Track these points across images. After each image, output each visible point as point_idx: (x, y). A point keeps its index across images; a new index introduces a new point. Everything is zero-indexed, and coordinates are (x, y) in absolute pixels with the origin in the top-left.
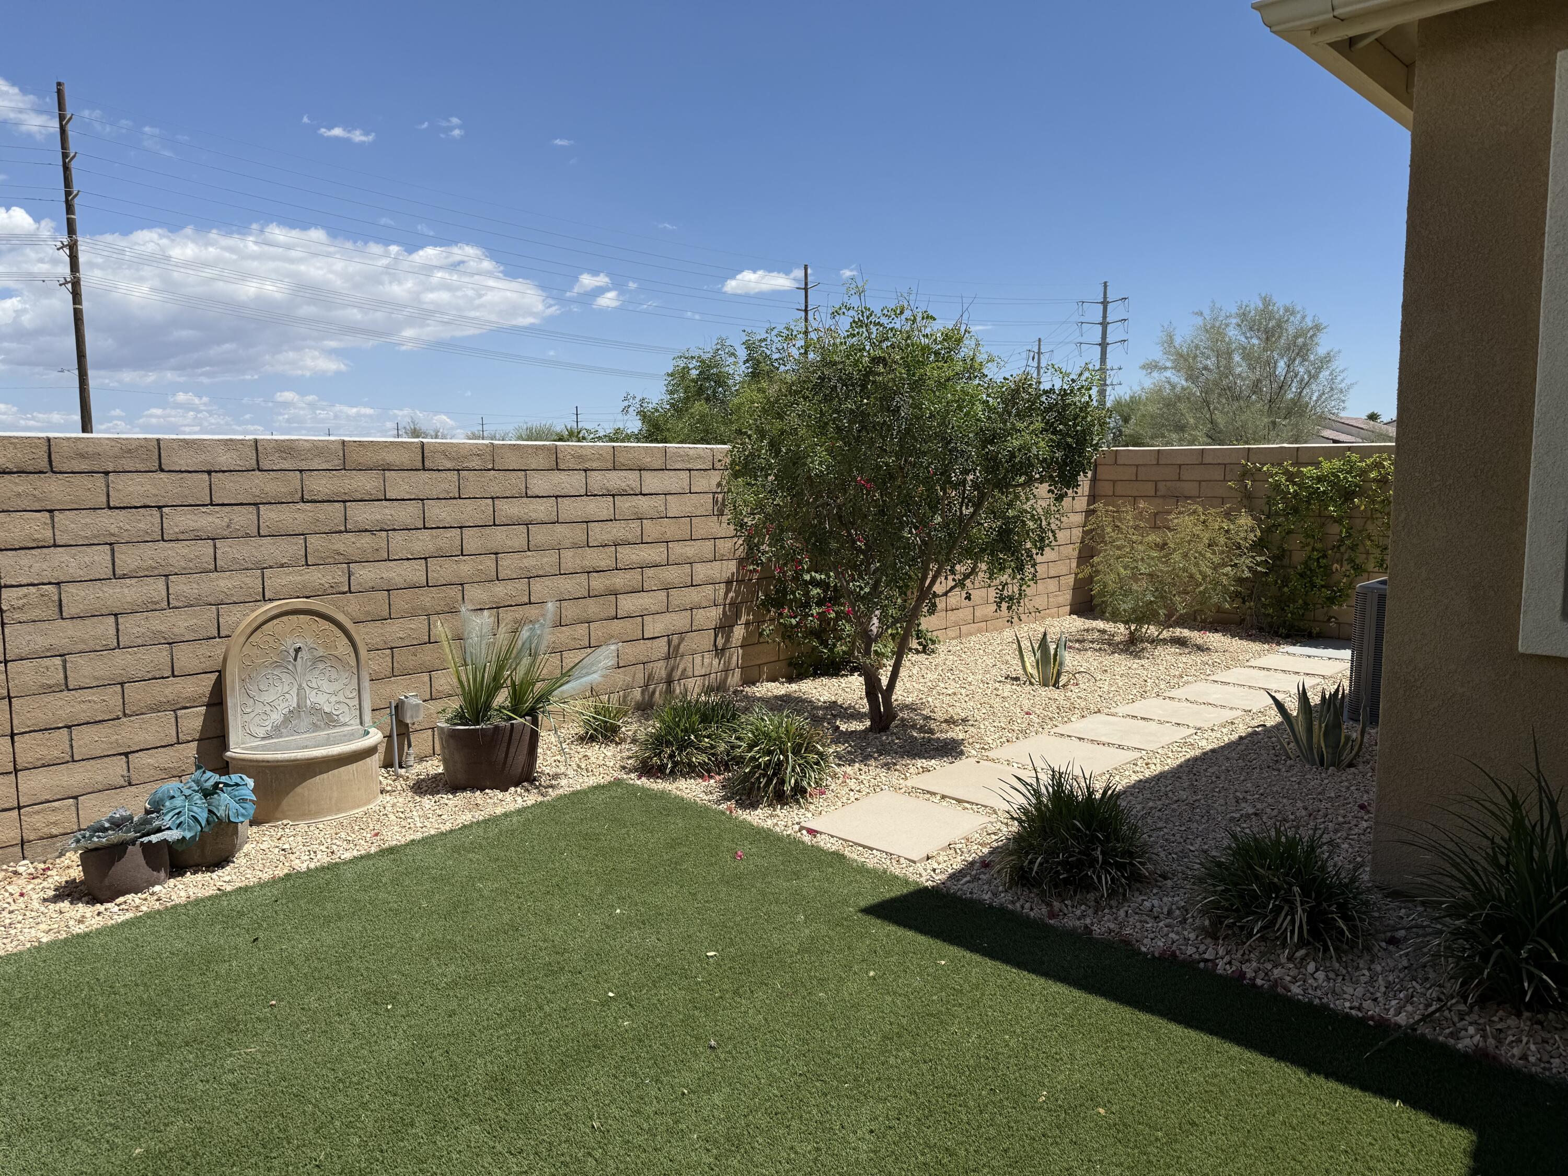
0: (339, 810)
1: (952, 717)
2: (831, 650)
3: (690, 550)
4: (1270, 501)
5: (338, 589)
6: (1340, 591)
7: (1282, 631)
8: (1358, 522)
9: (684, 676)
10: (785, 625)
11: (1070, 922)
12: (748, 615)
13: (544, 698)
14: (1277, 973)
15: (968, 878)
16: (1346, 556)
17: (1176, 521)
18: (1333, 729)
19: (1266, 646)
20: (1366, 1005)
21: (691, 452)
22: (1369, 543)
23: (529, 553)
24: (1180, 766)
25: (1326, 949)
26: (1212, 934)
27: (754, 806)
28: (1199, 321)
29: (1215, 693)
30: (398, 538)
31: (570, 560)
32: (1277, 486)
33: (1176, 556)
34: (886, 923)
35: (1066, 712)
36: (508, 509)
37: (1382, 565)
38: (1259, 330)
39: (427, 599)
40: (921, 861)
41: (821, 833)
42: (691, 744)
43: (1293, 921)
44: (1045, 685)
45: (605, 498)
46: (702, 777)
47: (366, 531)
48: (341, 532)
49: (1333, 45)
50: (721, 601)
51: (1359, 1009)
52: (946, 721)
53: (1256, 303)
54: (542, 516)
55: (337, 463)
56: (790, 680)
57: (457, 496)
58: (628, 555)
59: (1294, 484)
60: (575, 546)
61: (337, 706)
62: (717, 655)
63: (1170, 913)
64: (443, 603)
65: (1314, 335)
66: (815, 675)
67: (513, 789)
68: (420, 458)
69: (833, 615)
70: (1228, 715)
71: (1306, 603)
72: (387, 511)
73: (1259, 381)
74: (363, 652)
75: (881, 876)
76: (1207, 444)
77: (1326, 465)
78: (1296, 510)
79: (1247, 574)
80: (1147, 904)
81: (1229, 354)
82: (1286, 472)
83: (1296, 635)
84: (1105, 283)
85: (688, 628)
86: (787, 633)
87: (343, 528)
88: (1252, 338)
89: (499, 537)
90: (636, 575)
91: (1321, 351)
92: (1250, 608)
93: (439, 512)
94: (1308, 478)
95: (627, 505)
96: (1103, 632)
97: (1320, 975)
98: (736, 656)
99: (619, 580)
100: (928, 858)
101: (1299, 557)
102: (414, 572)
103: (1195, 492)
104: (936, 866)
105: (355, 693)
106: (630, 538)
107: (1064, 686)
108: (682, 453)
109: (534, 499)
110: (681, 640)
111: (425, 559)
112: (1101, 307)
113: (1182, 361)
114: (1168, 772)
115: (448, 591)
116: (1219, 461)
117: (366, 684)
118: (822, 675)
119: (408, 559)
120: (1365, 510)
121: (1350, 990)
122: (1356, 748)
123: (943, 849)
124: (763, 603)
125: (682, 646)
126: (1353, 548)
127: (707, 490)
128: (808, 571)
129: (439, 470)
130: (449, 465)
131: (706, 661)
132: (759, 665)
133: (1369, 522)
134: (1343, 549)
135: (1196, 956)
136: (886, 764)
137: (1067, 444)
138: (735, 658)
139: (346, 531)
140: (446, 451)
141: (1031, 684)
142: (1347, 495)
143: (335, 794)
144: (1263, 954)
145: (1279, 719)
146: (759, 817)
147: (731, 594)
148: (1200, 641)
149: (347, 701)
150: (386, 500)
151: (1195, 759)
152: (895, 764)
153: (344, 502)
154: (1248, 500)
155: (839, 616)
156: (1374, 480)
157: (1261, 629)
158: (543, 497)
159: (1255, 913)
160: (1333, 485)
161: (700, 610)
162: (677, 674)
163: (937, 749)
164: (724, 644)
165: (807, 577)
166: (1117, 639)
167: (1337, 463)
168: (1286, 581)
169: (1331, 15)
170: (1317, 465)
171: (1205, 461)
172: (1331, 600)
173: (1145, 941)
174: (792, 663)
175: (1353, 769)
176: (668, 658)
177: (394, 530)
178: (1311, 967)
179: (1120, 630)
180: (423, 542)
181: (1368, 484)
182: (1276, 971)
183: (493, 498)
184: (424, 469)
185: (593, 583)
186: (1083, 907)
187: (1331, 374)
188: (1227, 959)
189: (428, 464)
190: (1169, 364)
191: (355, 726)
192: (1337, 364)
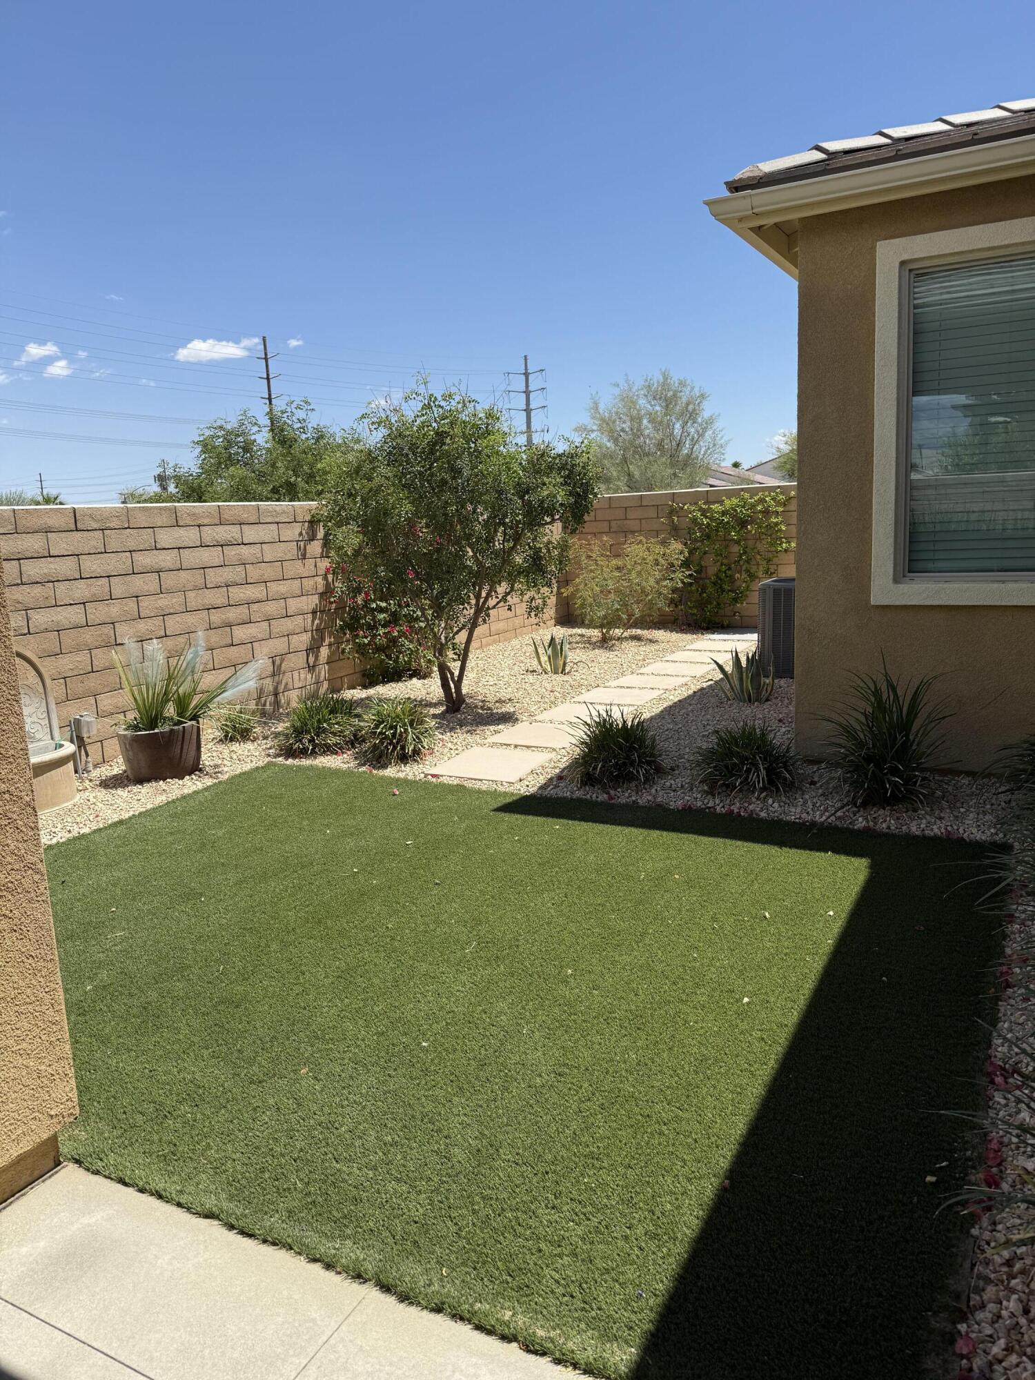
0: (54, 805)
1: (500, 699)
2: (396, 661)
3: (283, 588)
4: (690, 532)
5: (20, 632)
6: (741, 593)
7: (704, 625)
8: (751, 543)
9: (286, 689)
10: (360, 645)
11: (623, 800)
12: (330, 638)
13: (204, 705)
14: (751, 807)
15: (552, 787)
16: (744, 568)
17: (629, 549)
18: (755, 678)
19: (694, 636)
20: (803, 816)
21: (278, 509)
22: (759, 557)
23: (161, 595)
24: (662, 712)
25: (778, 790)
26: (711, 793)
27: (384, 767)
28: (617, 391)
29: (669, 668)
30: (61, 587)
31: (194, 599)
32: (694, 520)
33: (634, 575)
34: (513, 815)
35: (578, 687)
36: (144, 560)
37: (767, 572)
38: (660, 398)
39: (88, 636)
40: (517, 782)
41: (442, 776)
42: (324, 731)
43: (758, 776)
44: (556, 673)
45: (216, 548)
46: (336, 753)
47: (37, 583)
48: (18, 585)
49: (751, 229)
50: (309, 628)
51: (799, 819)
52: (497, 702)
53: (657, 378)
54: (169, 565)
55: (10, 528)
56: (365, 687)
57: (103, 551)
58: (237, 594)
59: (706, 517)
60: (196, 588)
61: (33, 726)
62: (309, 671)
63: (682, 786)
64: (100, 639)
65: (701, 402)
66: (384, 682)
67: (188, 777)
68: (73, 521)
69: (396, 634)
70: (682, 680)
71: (719, 604)
72: (52, 566)
73: (663, 440)
74: (48, 681)
75: (495, 794)
76: (629, 492)
77: (728, 503)
78: (708, 537)
79: (680, 585)
80: (668, 784)
81: (640, 419)
82: (701, 509)
83: (714, 627)
84: (526, 357)
85: (286, 650)
86: (361, 649)
87: (19, 582)
88: (655, 405)
89: (138, 584)
90: (244, 609)
91: (706, 414)
92: (682, 610)
93: (92, 565)
94: (716, 512)
95: (234, 553)
96: (582, 636)
97: (776, 805)
98: (323, 671)
99: (232, 614)
100: (521, 781)
101: (712, 570)
102: (74, 615)
103: (637, 528)
104: (528, 783)
105: (45, 715)
106: (238, 580)
107: (568, 673)
108: (271, 509)
109: (162, 551)
110: (282, 661)
111: (84, 603)
112: (523, 377)
113: (605, 425)
114: (656, 715)
115: (103, 629)
116: (654, 503)
117: (53, 706)
118: (389, 681)
119: (71, 604)
120: (755, 534)
121: (793, 810)
122: (769, 689)
123: (529, 774)
124: (341, 628)
125: (283, 665)
126: (748, 562)
127: (291, 539)
128: (374, 601)
129: (88, 530)
130: (95, 526)
131: (302, 676)
132: (341, 677)
133: (758, 542)
134: (741, 563)
135: (703, 806)
136: (468, 731)
137: (577, 493)
138: (323, 673)
139: (22, 584)
140: (92, 514)
141: (546, 673)
142: (743, 523)
143: (50, 792)
144: (741, 799)
145: (720, 676)
146: (391, 772)
147: (317, 622)
148: (650, 637)
149: (40, 721)
150: (50, 556)
151: (670, 707)
152: (475, 731)
153: (19, 559)
154: (675, 531)
155: (402, 634)
156: (760, 511)
157: (689, 625)
158: (168, 549)
159: (735, 775)
160: (733, 517)
161: (295, 636)
162: (281, 688)
163: (499, 719)
164: (315, 662)
165: (374, 605)
166: (594, 640)
167: (735, 501)
168: (704, 588)
169: (751, 212)
170: (721, 502)
171: (644, 504)
172: (735, 600)
173: (671, 803)
174: (365, 674)
175: (769, 702)
176: (273, 675)
177: (58, 581)
178: (770, 801)
179: (595, 634)
180: (81, 590)
181: (756, 515)
182: (750, 807)
183: (130, 551)
184: (77, 530)
185: (212, 618)
186: (629, 791)
187: (714, 433)
188: (721, 804)
189: (79, 526)
190: (595, 428)
191: (47, 741)
192: (718, 425)
